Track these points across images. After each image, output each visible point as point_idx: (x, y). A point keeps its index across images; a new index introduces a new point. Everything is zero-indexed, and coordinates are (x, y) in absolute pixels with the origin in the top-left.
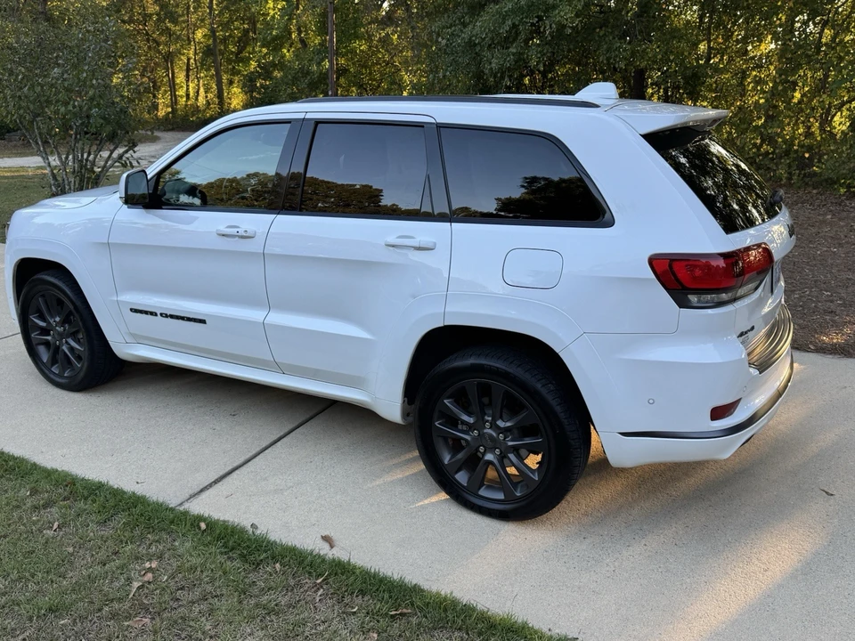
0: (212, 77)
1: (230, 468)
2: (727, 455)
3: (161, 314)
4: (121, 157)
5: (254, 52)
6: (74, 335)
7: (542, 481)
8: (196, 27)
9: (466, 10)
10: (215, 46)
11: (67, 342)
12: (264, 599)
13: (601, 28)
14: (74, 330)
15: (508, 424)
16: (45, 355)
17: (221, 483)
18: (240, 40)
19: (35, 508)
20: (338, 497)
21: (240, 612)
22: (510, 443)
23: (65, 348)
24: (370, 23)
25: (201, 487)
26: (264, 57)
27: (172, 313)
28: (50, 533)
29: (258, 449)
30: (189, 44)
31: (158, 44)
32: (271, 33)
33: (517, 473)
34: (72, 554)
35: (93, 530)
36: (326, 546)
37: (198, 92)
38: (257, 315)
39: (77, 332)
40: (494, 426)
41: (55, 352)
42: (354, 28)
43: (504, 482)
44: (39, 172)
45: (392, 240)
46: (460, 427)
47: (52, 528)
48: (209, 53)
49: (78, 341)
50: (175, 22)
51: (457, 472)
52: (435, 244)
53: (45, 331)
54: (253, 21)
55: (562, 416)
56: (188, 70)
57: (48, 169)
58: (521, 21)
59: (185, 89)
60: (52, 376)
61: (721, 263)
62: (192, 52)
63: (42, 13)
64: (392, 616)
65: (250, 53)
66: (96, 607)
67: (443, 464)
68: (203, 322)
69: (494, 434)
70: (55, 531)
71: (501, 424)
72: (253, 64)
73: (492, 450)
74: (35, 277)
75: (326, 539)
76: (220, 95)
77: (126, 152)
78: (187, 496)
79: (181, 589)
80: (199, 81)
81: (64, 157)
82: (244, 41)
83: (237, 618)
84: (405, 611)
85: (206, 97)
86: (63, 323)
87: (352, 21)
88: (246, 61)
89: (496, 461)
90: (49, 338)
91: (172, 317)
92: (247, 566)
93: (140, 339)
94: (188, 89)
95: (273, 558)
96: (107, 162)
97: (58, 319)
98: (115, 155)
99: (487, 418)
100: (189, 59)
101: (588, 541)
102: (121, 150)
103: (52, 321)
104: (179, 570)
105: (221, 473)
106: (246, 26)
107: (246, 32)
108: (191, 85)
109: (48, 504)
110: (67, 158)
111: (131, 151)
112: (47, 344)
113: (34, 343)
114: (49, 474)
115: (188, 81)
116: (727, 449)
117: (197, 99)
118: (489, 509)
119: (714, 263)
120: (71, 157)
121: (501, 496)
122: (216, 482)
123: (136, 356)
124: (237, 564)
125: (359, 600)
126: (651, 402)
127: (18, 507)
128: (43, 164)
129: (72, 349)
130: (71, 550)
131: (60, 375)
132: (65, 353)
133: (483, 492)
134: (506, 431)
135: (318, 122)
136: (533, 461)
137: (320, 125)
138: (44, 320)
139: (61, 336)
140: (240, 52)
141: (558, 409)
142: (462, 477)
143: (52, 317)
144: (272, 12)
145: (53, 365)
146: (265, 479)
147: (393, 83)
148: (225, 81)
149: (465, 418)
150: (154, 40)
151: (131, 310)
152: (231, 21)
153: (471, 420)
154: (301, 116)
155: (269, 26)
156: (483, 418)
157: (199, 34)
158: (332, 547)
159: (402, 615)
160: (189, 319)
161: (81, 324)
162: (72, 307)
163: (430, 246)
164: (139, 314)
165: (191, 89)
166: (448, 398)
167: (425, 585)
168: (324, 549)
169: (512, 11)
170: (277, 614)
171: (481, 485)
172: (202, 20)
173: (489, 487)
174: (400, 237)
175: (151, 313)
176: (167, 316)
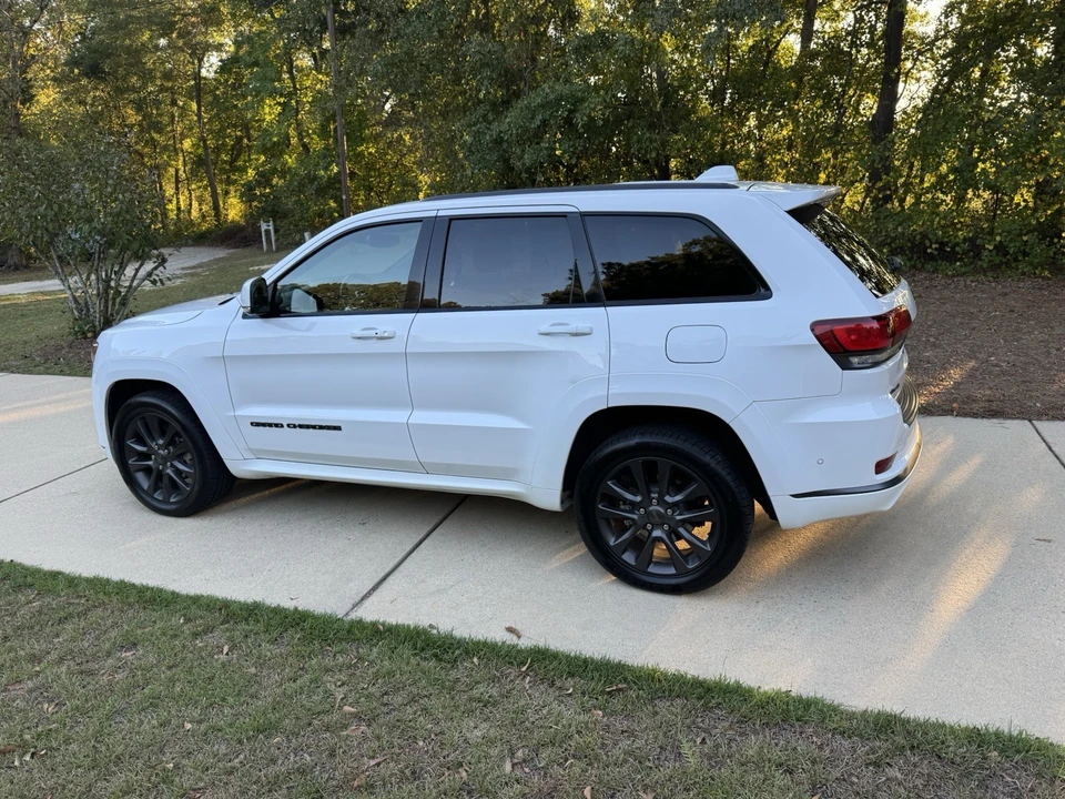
0: (205, 188)
1: (383, 574)
2: (888, 507)
3: (288, 425)
4: (150, 274)
5: (250, 160)
6: (180, 457)
7: (715, 551)
8: (183, 136)
9: (488, 108)
10: (207, 154)
11: (172, 465)
12: (475, 693)
13: (628, 120)
14: (180, 452)
15: (678, 498)
16: (144, 482)
17: (379, 590)
18: (233, 147)
19: (196, 635)
20: (504, 590)
21: (457, 707)
22: (678, 518)
23: (169, 471)
24: (374, 125)
25: (361, 595)
26: (263, 165)
28: (223, 657)
29: (404, 554)
30: (177, 154)
31: (142, 156)
32: (270, 140)
33: (689, 547)
34: (256, 675)
35: (267, 649)
36: (515, 638)
37: (191, 205)
38: (398, 416)
39: (183, 454)
40: (661, 502)
41: (158, 478)
42: (360, 131)
43: (675, 558)
44: (33, 299)
45: (545, 329)
46: (622, 507)
47: (222, 652)
48: (200, 164)
49: (184, 463)
50: (160, 131)
51: (623, 553)
52: (591, 329)
53: (146, 456)
54: (246, 128)
55: (732, 485)
56: (177, 181)
57: (69, 292)
58: (551, 115)
59: (175, 202)
60: (155, 503)
61: (875, 325)
62: (180, 162)
63: (15, 128)
64: (609, 693)
65: (245, 161)
66: (305, 721)
67: (609, 546)
68: (338, 428)
69: (662, 511)
70: (227, 654)
71: (668, 499)
72: (251, 173)
73: (660, 526)
74: (133, 400)
75: (510, 630)
76: (216, 207)
77: (156, 268)
78: (351, 606)
79: (386, 694)
80: (190, 193)
81: (84, 277)
82: (238, 150)
83: (458, 714)
84: (620, 686)
85: (201, 209)
86: (166, 446)
87: (357, 123)
88: (243, 170)
89: (664, 537)
90: (150, 463)
91: (301, 426)
92: (443, 664)
93: (260, 455)
94: (178, 202)
95: (467, 653)
96: (132, 281)
97: (161, 442)
98: (142, 272)
99: (653, 495)
100: (177, 171)
101: (761, 604)
102: (149, 266)
103: (153, 445)
104: (376, 676)
105: (377, 580)
106: (239, 133)
107: (239, 140)
108: (182, 198)
109: (209, 630)
110: (88, 278)
111: (161, 268)
112: (148, 471)
113: (132, 470)
114: (196, 600)
115: (177, 194)
116: (887, 501)
117: (189, 212)
118: (660, 585)
119: (867, 326)
120: (93, 277)
121: (672, 571)
122: (374, 589)
124: (432, 663)
125: (571, 682)
126: (820, 462)
127: (176, 636)
128: (62, 287)
129: (178, 472)
130: (253, 670)
131: (166, 501)
132: (170, 477)
133: (652, 569)
134: (674, 505)
135: (452, 219)
136: (703, 532)
137: (453, 222)
138: (143, 443)
139: (165, 459)
140: (234, 160)
141: (728, 478)
142: (629, 558)
143: (153, 439)
144: (268, 118)
145: (155, 492)
146: (423, 581)
147: (405, 184)
148: (219, 191)
149: (629, 497)
150: (137, 152)
151: (252, 424)
152: (223, 129)
153: (639, 499)
154: (433, 214)
155: (266, 133)
156: (649, 495)
157: (187, 144)
158: (519, 637)
159: (619, 690)
160: (321, 427)
161: (189, 443)
162: (179, 428)
163: (587, 331)
164: (261, 428)
165: (181, 203)
166: (611, 479)
167: (630, 662)
168: (511, 639)
169: (542, 106)
170: (494, 705)
171: (650, 562)
172: (191, 129)
173: (657, 563)
174: (553, 325)
175: (276, 425)
176: (295, 426)
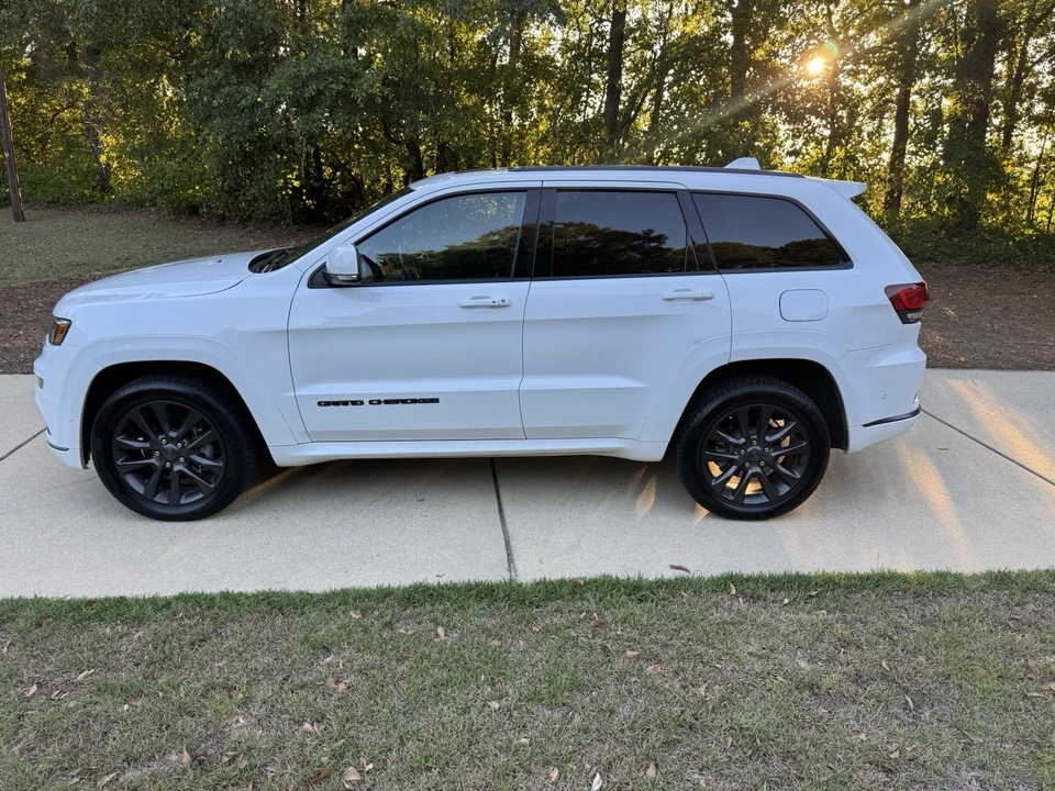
1: (503, 541)
3: (370, 402)
15: (775, 438)
16: (139, 486)
22: (774, 454)
23: (181, 467)
24: (15, 72)
25: (505, 561)
27: (388, 398)
38: (508, 384)
41: (162, 479)
45: (669, 294)
47: (438, 634)
51: (722, 491)
52: (713, 293)
53: (147, 454)
67: (710, 485)
68: (436, 401)
69: (760, 450)
71: (767, 438)
75: (675, 568)
78: (507, 572)
89: (761, 473)
90: (152, 461)
91: (387, 402)
97: (172, 434)
99: (753, 437)
103: (160, 439)
105: (503, 547)
112: (145, 471)
113: (121, 471)
122: (509, 554)
123: (311, 456)
126: (884, 397)
129: (195, 467)
132: (182, 473)
133: (746, 501)
135: (558, 190)
138: (144, 438)
139: (176, 455)
143: (161, 432)
145: (156, 495)
151: (319, 404)
154: (538, 185)
156: (750, 438)
158: (688, 571)
160: (414, 401)
162: (206, 416)
164: (331, 407)
166: (719, 428)
174: (676, 291)
175: (354, 403)
176: (379, 402)
